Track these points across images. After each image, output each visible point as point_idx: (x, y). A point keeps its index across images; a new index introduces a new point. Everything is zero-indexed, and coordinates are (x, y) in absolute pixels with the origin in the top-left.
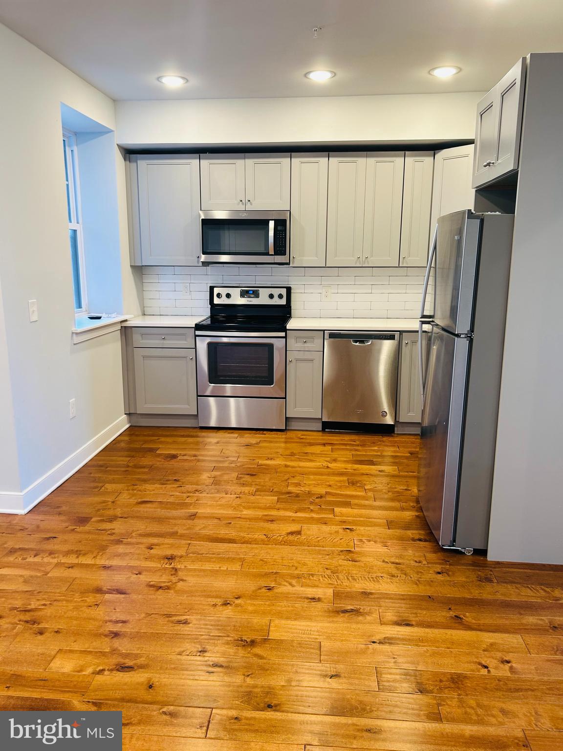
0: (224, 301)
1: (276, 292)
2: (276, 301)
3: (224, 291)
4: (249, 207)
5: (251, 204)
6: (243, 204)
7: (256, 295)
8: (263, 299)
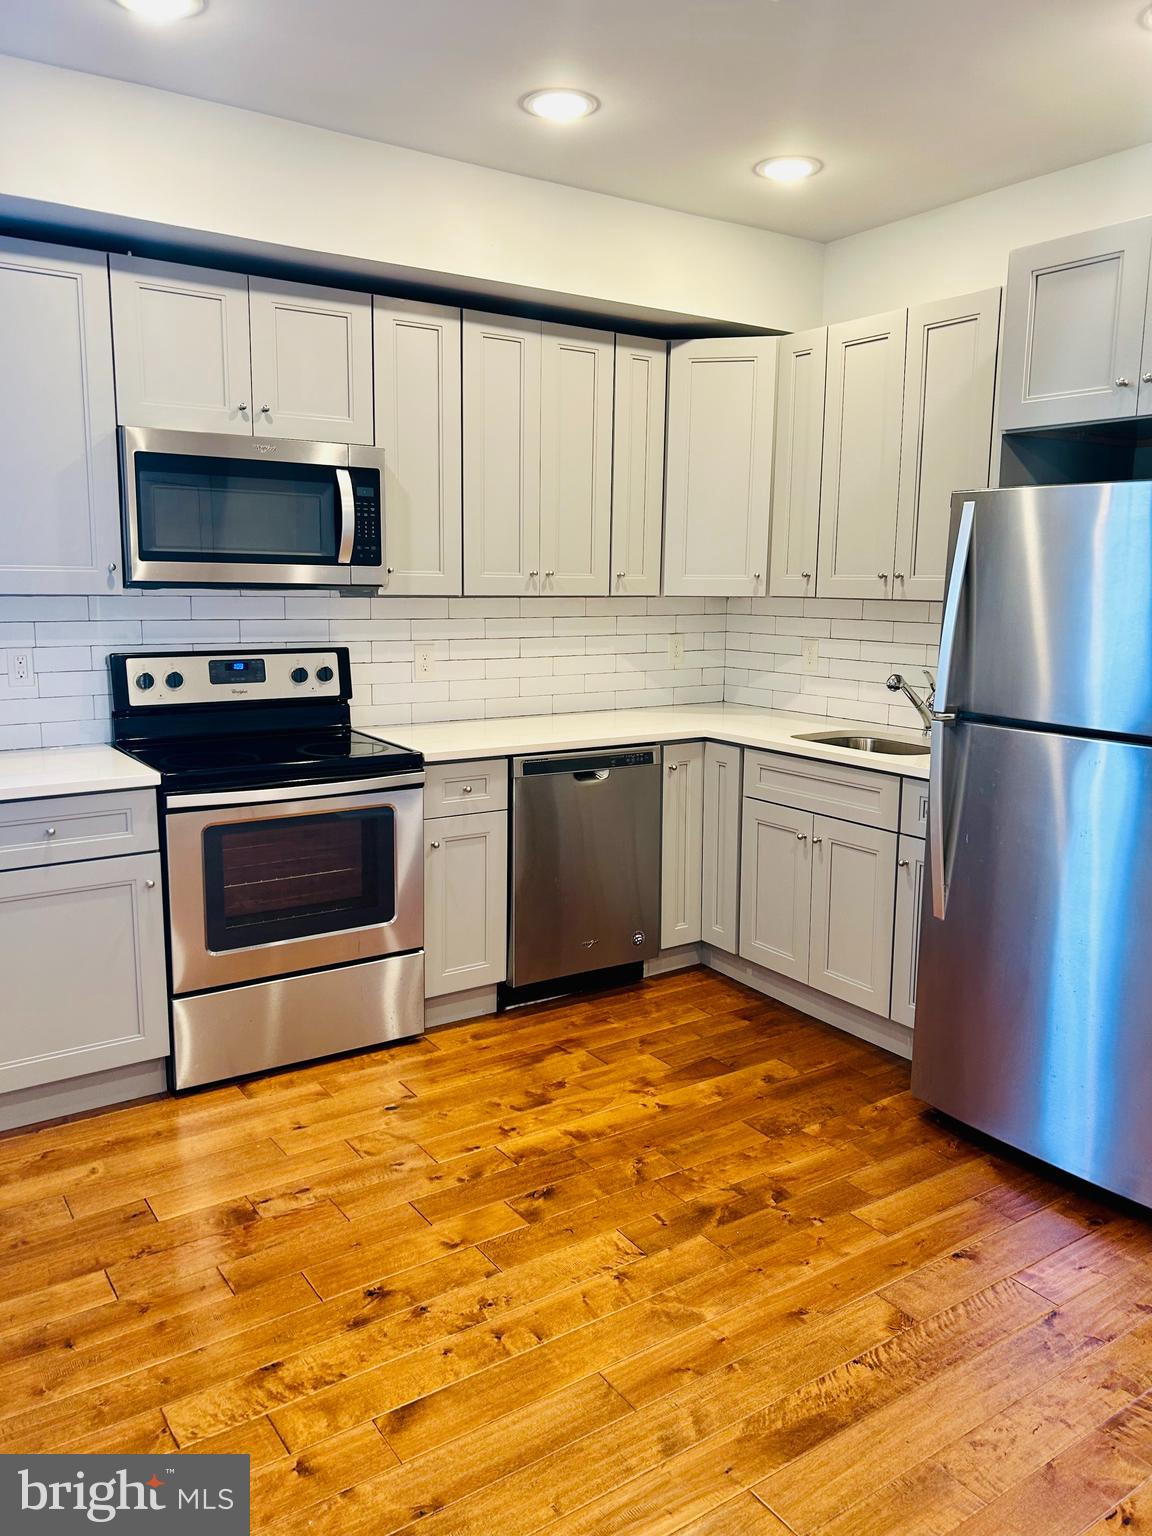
0: (160, 695)
1: (312, 663)
2: (313, 689)
3: (160, 669)
4: (263, 430)
5: (270, 420)
6: (245, 418)
7: (254, 672)
8: (276, 685)
